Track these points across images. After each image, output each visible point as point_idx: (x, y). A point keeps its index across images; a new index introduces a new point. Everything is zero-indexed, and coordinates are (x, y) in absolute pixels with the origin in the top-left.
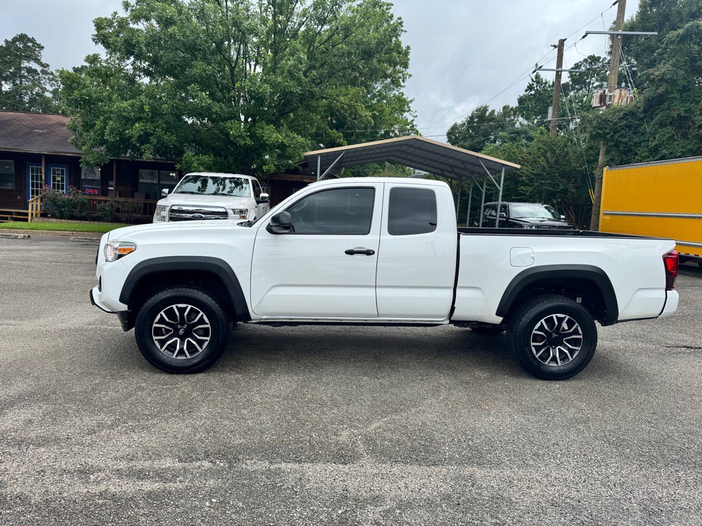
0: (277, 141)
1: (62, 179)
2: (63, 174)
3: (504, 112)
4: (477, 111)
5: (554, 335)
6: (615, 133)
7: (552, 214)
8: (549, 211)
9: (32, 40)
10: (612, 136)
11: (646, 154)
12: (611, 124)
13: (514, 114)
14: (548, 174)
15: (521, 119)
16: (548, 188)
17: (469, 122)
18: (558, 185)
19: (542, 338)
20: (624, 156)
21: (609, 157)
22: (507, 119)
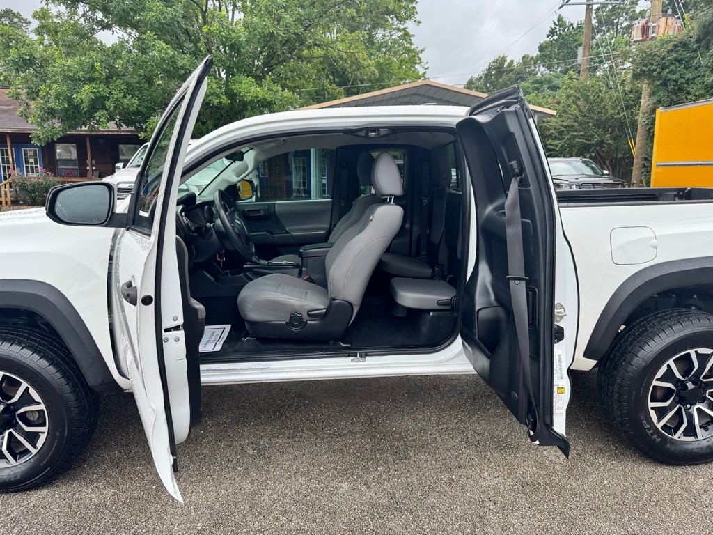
0: (257, 97)
1: (36, 160)
2: (35, 155)
3: (524, 63)
4: (494, 62)
5: (690, 386)
6: (663, 69)
7: (593, 169)
8: (587, 165)
9: (18, 16)
10: (659, 73)
11: (702, 92)
12: (658, 59)
13: (535, 63)
14: (581, 124)
15: (542, 69)
16: (581, 140)
17: (486, 75)
18: (592, 136)
19: (667, 394)
20: (674, 97)
21: (655, 99)
22: (528, 70)
